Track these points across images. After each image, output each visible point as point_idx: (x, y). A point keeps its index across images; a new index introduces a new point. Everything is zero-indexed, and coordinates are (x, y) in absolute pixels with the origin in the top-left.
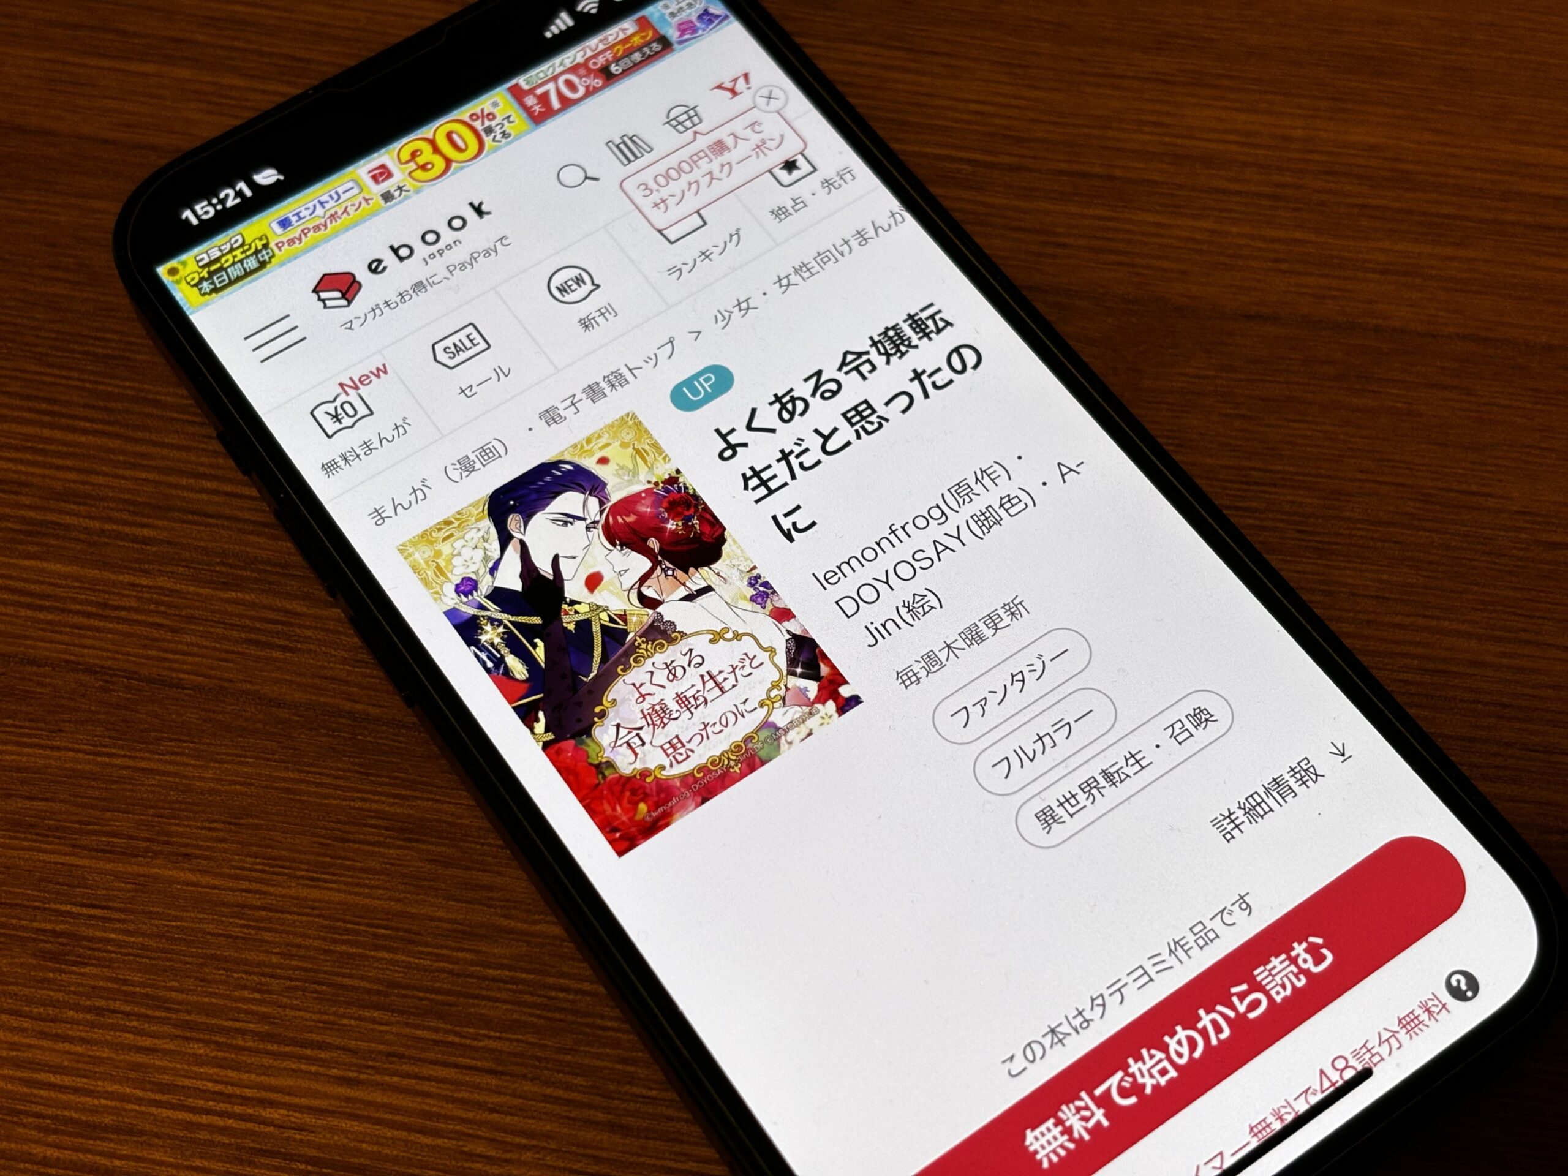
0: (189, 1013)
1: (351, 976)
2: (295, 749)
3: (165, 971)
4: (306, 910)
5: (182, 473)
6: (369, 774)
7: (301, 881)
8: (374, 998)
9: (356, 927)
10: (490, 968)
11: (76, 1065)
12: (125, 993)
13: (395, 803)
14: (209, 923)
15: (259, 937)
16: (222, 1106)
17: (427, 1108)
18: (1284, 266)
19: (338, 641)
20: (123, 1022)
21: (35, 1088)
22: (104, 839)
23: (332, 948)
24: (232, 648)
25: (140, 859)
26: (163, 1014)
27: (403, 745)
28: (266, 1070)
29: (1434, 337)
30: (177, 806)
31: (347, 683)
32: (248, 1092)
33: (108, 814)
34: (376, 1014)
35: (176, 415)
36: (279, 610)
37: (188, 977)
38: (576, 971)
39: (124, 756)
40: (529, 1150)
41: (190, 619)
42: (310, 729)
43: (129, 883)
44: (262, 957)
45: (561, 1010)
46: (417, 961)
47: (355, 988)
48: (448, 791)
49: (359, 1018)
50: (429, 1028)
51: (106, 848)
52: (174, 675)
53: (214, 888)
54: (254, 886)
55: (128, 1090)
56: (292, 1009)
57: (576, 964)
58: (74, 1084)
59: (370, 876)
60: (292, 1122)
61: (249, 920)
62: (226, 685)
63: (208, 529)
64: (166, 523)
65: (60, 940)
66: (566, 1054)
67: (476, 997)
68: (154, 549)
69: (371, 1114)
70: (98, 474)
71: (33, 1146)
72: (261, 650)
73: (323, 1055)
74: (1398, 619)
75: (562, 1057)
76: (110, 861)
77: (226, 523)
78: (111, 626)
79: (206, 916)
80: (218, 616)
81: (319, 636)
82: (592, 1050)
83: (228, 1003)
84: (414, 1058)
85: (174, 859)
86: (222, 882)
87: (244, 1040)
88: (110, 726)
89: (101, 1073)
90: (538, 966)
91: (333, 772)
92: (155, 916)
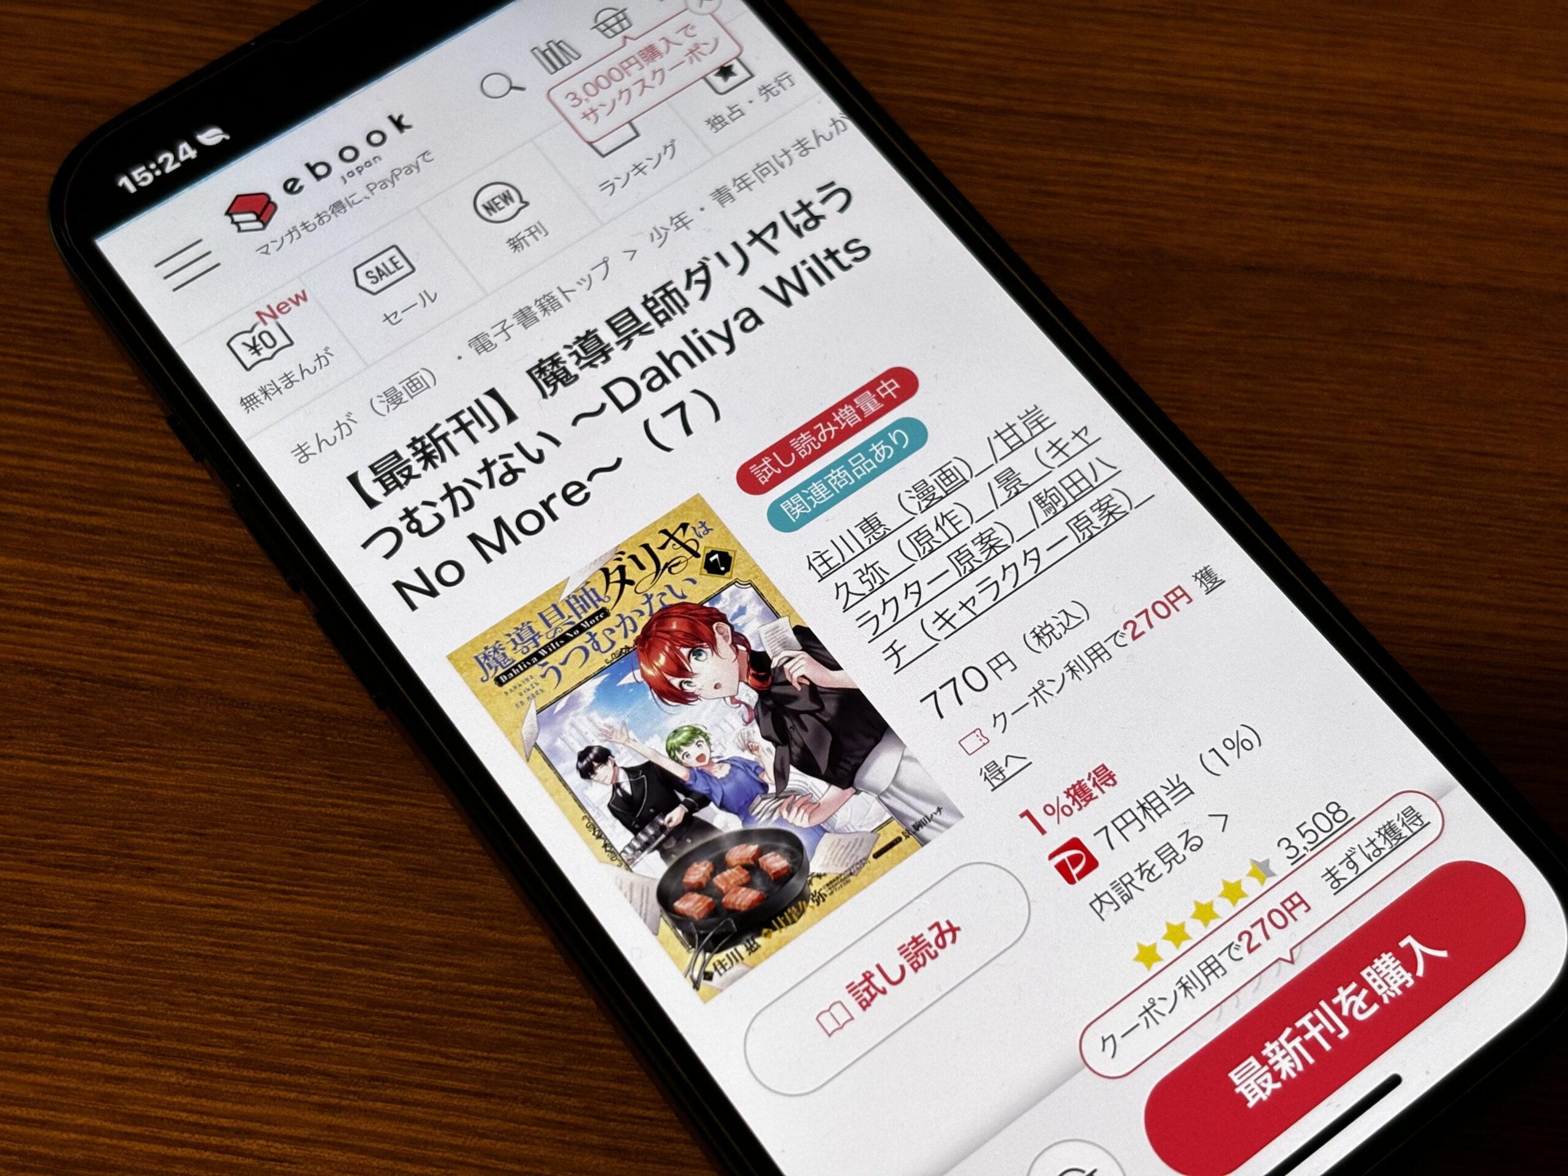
0: (159, 1038)
1: (328, 996)
2: (262, 753)
3: (133, 994)
4: (280, 926)
5: (130, 455)
6: (339, 778)
7: (276, 895)
8: (354, 1018)
9: (332, 943)
10: (475, 983)
11: (40, 1096)
12: (91, 1019)
13: (368, 809)
14: (177, 942)
15: (230, 956)
16: (197, 1138)
17: (413, 1135)
19: (303, 635)
20: (89, 1050)
23: (308, 966)
24: (190, 644)
25: (102, 874)
26: (132, 1040)
27: (375, 746)
28: (243, 1098)
30: (139, 816)
31: (312, 680)
32: (224, 1122)
33: (66, 827)
34: (356, 1036)
35: (121, 393)
37: (156, 1000)
38: (564, 985)
39: (80, 764)
41: (144, 614)
42: (277, 731)
43: (93, 901)
44: (234, 977)
45: (552, 1027)
46: (397, 978)
47: (333, 1009)
48: (424, 794)
49: (338, 1040)
50: (415, 1050)
51: (65, 863)
52: (131, 675)
53: (181, 904)
54: (223, 901)
55: (98, 1123)
56: (267, 1032)
57: (565, 978)
58: (40, 1117)
59: (346, 888)
60: (272, 1153)
61: (219, 937)
62: (187, 684)
63: (159, 513)
64: (114, 510)
65: (20, 963)
66: (557, 1074)
67: (461, 1015)
68: (102, 536)
69: (356, 1143)
70: (38, 457)
72: (221, 647)
73: (302, 1081)
75: (553, 1077)
76: (70, 877)
77: (177, 507)
78: (61, 623)
79: (173, 934)
80: (174, 610)
81: (282, 630)
82: (585, 1069)
83: (200, 1027)
84: (398, 1082)
85: (136, 873)
86: (189, 898)
87: (218, 1066)
88: (63, 731)
89: (69, 1105)
90: (525, 980)
91: (301, 776)
92: (118, 935)
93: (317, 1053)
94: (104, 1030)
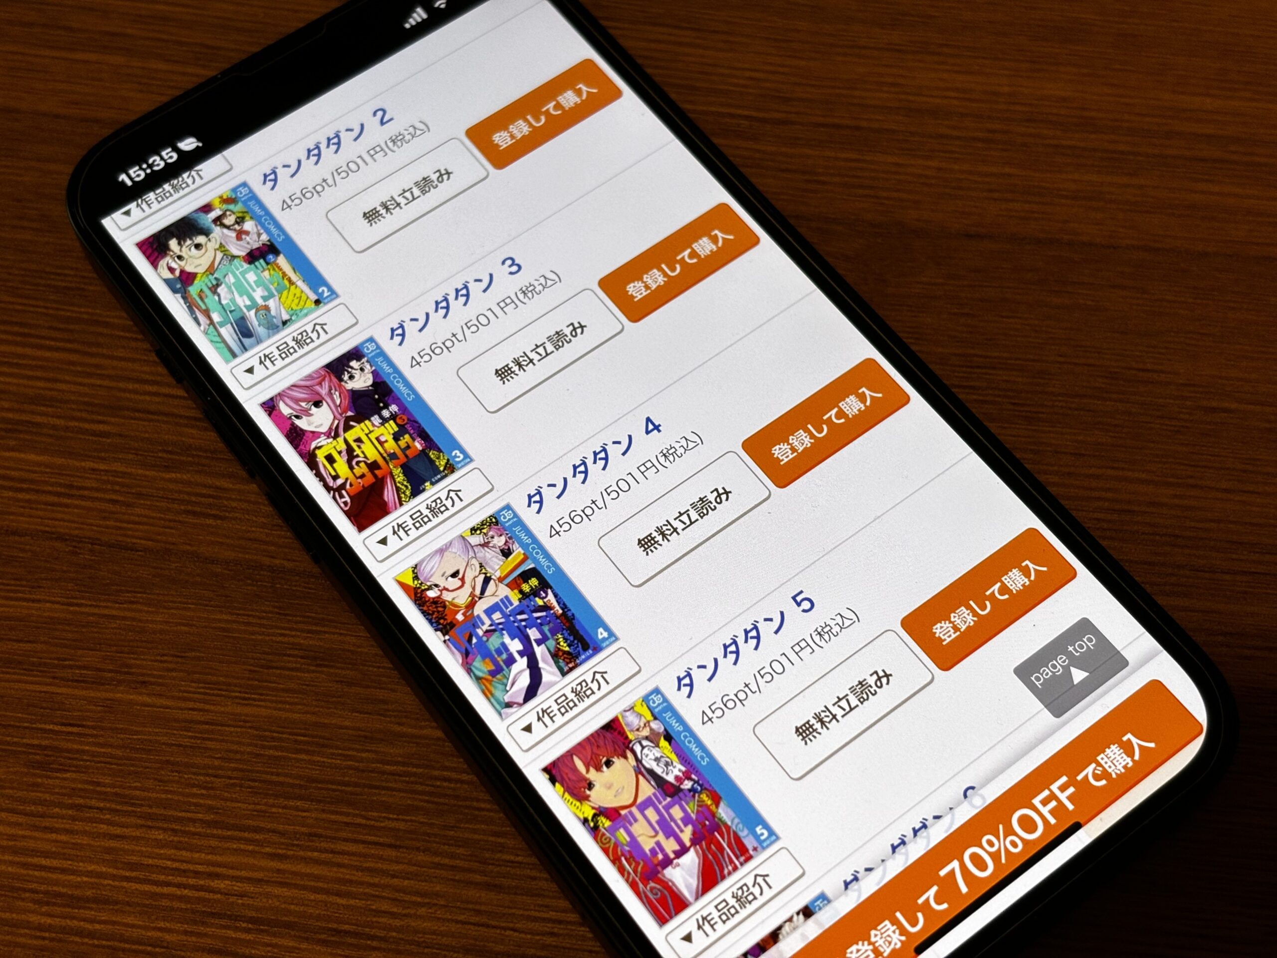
0: (150, 807)
1: (278, 775)
2: (227, 596)
3: (129, 774)
4: (241, 723)
5: (129, 379)
6: (285, 615)
7: (237, 701)
8: (297, 791)
9: (281, 735)
10: (388, 764)
11: (62, 851)
12: (99, 793)
15: (204, 745)
16: (179, 880)
18: (996, 195)
19: (258, 510)
20: (98, 816)
21: (31, 869)
22: (77, 671)
23: (262, 752)
24: (173, 518)
25: (107, 686)
26: (130, 809)
27: (312, 591)
28: (213, 850)
29: (1114, 248)
30: (135, 644)
31: (266, 543)
32: (200, 868)
33: (80, 652)
34: (298, 804)
35: (122, 334)
36: (210, 487)
37: (148, 779)
38: (455, 765)
39: (90, 606)
40: (423, 906)
41: (140, 495)
42: (238, 580)
43: (101, 706)
44: (207, 761)
45: (445, 796)
46: (329, 761)
47: (282, 784)
48: (349, 626)
50: (342, 813)
51: (80, 679)
52: (129, 540)
54: (198, 705)
55: (104, 869)
56: (232, 801)
57: (455, 760)
59: (290, 695)
60: (235, 890)
61: (195, 732)
62: (172, 547)
63: (152, 424)
64: (117, 420)
65: (46, 752)
66: (450, 830)
67: (377, 787)
68: (109, 441)
70: (60, 381)
71: (30, 915)
72: (197, 519)
73: (258, 837)
74: (1092, 471)
75: (447, 833)
76: (84, 689)
77: (165, 419)
78: (77, 502)
79: (160, 730)
80: (162, 492)
81: (242, 507)
82: (471, 826)
83: (181, 798)
84: (330, 837)
85: (132, 685)
86: (173, 703)
87: (195, 827)
88: (79, 582)
89: (82, 856)
90: (426, 762)
91: (257, 614)
92: (120, 731)
93: (269, 817)
94: (109, 801)
